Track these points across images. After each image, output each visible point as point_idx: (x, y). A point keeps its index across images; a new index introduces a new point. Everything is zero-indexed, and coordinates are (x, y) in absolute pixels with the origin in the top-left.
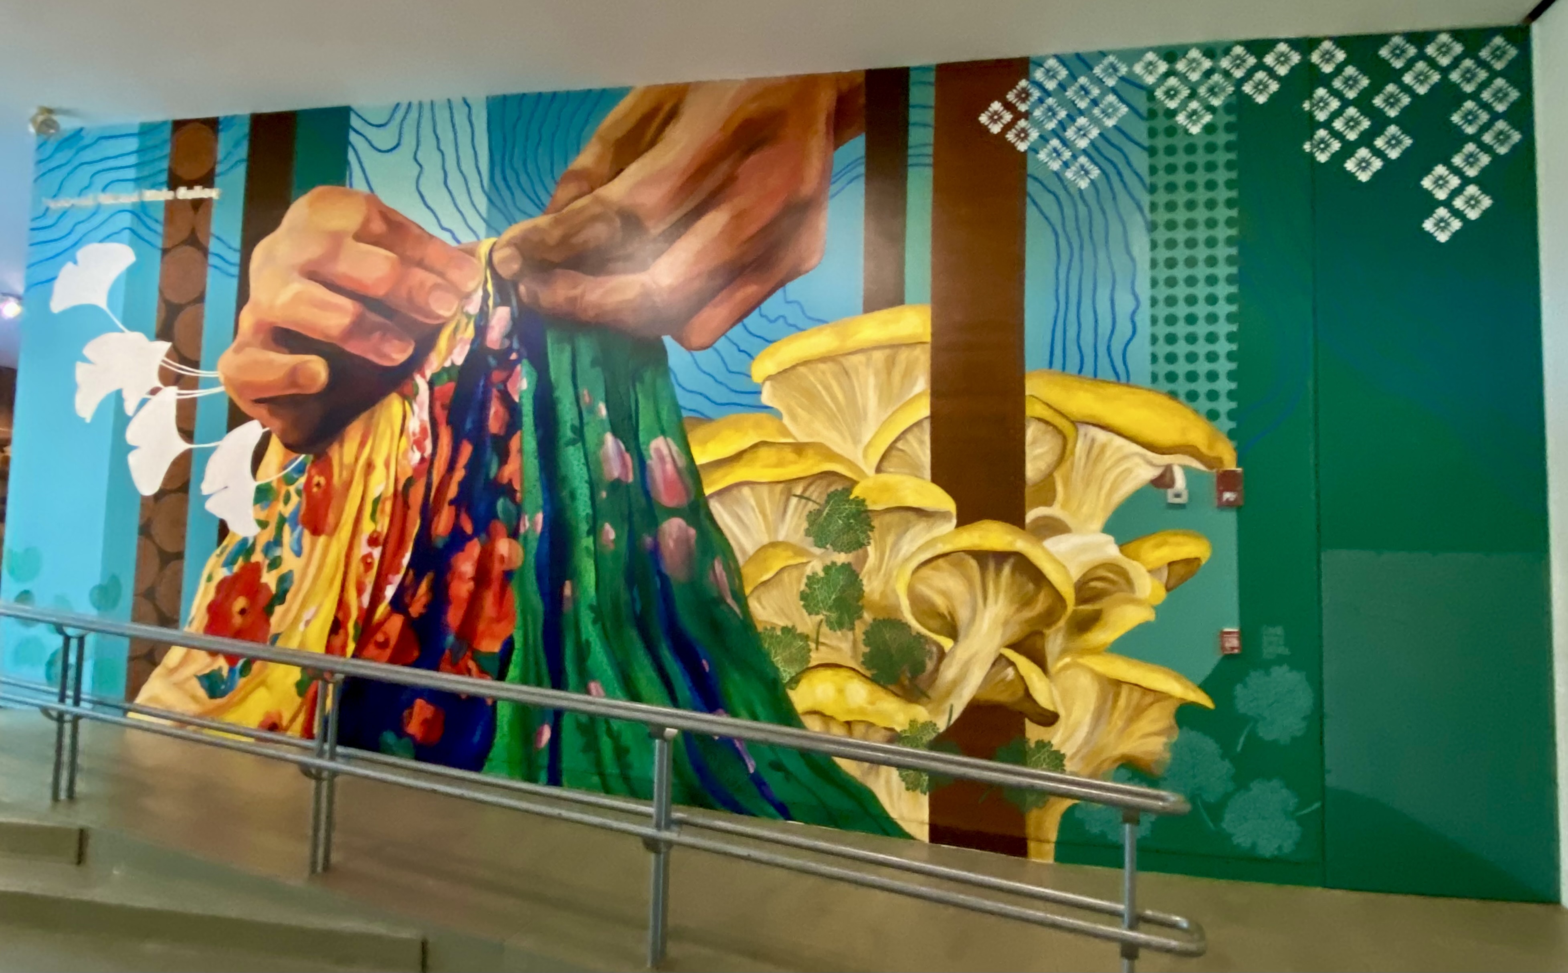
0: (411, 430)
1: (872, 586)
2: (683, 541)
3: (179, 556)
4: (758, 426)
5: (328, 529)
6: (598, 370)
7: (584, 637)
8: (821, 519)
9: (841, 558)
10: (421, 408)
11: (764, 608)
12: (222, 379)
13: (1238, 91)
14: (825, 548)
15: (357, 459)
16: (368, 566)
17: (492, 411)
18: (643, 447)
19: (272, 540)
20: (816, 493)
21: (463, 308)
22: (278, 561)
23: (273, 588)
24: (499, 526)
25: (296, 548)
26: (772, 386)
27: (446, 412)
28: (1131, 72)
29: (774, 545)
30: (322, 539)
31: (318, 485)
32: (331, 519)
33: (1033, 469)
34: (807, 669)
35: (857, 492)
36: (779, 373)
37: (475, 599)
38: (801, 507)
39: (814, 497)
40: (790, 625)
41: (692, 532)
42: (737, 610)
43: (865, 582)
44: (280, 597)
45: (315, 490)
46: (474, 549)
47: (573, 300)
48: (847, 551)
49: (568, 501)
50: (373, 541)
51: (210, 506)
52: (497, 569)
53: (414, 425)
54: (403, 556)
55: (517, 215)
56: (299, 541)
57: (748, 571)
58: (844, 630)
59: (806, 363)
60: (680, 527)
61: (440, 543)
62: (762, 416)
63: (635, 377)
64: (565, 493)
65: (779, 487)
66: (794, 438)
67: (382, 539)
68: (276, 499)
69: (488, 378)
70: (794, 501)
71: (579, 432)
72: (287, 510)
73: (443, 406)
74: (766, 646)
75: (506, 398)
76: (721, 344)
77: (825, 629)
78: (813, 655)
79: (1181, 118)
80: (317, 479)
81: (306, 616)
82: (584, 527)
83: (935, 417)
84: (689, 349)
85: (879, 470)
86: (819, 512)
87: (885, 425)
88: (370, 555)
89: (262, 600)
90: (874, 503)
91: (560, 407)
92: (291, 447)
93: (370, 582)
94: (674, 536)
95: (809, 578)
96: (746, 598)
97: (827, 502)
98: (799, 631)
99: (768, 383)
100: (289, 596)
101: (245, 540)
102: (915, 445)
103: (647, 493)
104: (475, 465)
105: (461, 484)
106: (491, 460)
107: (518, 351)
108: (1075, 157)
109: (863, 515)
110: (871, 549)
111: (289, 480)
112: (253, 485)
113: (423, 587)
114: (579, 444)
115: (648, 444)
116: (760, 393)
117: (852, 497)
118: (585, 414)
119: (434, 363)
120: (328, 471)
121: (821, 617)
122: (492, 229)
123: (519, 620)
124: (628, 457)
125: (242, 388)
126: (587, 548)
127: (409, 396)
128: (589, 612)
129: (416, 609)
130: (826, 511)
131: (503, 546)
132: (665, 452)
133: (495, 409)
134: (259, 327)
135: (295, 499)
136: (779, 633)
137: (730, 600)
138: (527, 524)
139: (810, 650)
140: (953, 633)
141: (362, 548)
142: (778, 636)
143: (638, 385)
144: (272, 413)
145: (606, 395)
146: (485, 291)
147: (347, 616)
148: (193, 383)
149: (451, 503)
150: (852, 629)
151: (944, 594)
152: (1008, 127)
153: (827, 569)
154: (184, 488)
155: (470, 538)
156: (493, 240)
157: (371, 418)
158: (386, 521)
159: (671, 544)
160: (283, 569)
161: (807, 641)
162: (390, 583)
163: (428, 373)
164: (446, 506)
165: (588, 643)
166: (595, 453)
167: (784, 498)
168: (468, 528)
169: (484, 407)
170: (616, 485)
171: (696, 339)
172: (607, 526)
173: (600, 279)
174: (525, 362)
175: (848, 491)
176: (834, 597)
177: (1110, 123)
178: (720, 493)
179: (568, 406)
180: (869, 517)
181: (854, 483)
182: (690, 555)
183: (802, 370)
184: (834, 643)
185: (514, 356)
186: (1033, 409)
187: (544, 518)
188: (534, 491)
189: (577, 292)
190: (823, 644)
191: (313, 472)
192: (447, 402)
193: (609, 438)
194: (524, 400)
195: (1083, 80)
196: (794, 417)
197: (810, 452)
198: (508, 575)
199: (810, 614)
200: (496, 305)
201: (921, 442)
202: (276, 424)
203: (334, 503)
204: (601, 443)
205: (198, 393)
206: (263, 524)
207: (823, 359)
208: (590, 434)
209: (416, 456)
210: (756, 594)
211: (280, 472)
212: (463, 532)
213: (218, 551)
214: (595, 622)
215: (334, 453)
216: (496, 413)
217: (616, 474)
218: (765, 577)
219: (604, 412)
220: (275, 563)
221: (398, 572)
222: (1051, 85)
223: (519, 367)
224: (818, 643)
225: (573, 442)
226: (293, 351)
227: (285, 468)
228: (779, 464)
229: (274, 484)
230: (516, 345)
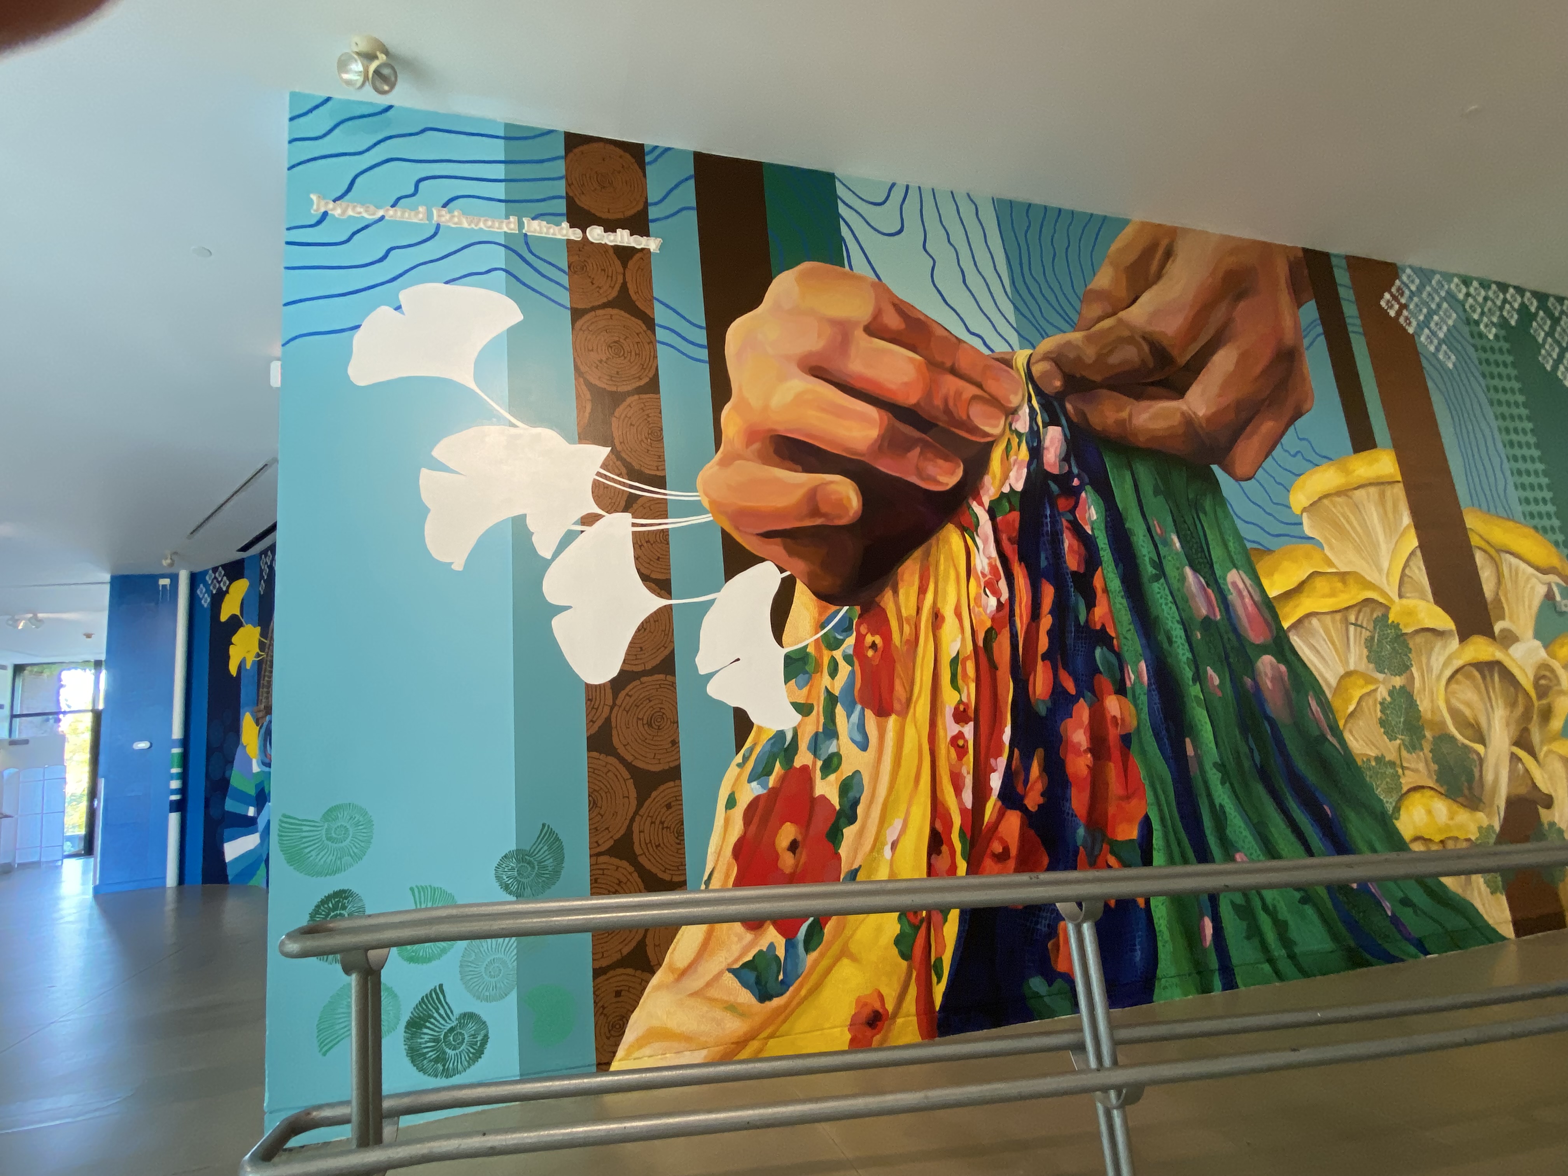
0: (979, 568)
1: (1424, 705)
2: (1277, 678)
3: (674, 774)
4: (1308, 556)
5: (897, 706)
6: (1161, 498)
7: (1217, 802)
8: (1375, 646)
9: (1398, 681)
10: (985, 542)
11: (1357, 740)
12: (706, 504)
13: (1502, 316)
14: (1384, 673)
15: (919, 610)
16: (961, 752)
17: (1066, 545)
18: (1221, 581)
19: (821, 730)
20: (1364, 619)
21: (1010, 425)
22: (835, 760)
23: (835, 801)
24: (1104, 681)
25: (858, 738)
26: (1309, 518)
27: (1016, 546)
28: (1449, 288)
29: (1348, 674)
30: (892, 721)
31: (874, 646)
32: (899, 690)
33: (1488, 589)
34: (1402, 797)
35: (1392, 617)
36: (1311, 505)
37: (1097, 774)
38: (1358, 634)
39: (1365, 625)
40: (1380, 755)
41: (1283, 668)
42: (1338, 746)
43: (1418, 703)
44: (849, 814)
45: (870, 653)
46: (1082, 711)
47: (1122, 423)
48: (1400, 674)
49: (1166, 645)
50: (960, 716)
51: (713, 690)
52: (1113, 734)
53: (981, 563)
54: (1002, 732)
55: (1049, 329)
56: (861, 727)
57: (1336, 704)
58: (1417, 751)
59: (1326, 496)
60: (1272, 665)
61: (1042, 710)
62: (1308, 546)
63: (1196, 506)
64: (1162, 637)
65: (1338, 617)
66: (1337, 568)
67: (971, 713)
68: (818, 668)
69: (1053, 506)
70: (1352, 628)
71: (1159, 565)
72: (837, 686)
73: (1009, 539)
74: (1368, 779)
75: (1077, 529)
76: (1260, 473)
77: (1404, 753)
78: (1403, 780)
79: (1482, 326)
80: (869, 639)
81: (891, 835)
82: (1188, 674)
83: (1421, 546)
84: (1237, 479)
85: (1401, 596)
86: (1372, 638)
87: (1394, 552)
88: (960, 735)
89: (820, 824)
90: (1406, 626)
91: (1134, 539)
92: (824, 596)
93: (968, 773)
94: (1270, 675)
95: (1381, 704)
96: (1341, 733)
97: (1375, 628)
98: (1387, 759)
99: (1305, 515)
100: (860, 810)
101: (780, 735)
102: (1417, 571)
103: (1235, 630)
104: (1061, 609)
105: (1049, 633)
106: (1077, 603)
107: (1078, 476)
108: (1440, 344)
109: (1402, 639)
110: (1414, 669)
111: (832, 643)
112: (780, 653)
113: (1035, 770)
114: (1162, 580)
115: (1225, 579)
116: (1301, 524)
117: (1390, 621)
118: (1160, 547)
119: (990, 490)
120: (882, 626)
121: (1398, 742)
122: (1026, 341)
123: (1149, 794)
124: (1210, 591)
125: (740, 516)
126: (1196, 697)
127: (969, 528)
128: (1214, 771)
129: (1033, 800)
130: (1376, 635)
131: (1113, 705)
132: (1241, 585)
133: (1068, 541)
134: (752, 435)
135: (844, 669)
136: (1373, 763)
137: (1329, 737)
138: (1133, 677)
139: (1399, 777)
140: (1482, 741)
141: (949, 728)
142: (1373, 767)
143: (1202, 516)
144: (791, 553)
145: (1175, 525)
146: (1032, 408)
147: (949, 825)
148: (660, 509)
149: (1045, 657)
150: (1422, 749)
151: (1468, 705)
152: (1399, 313)
153: (1391, 693)
154: (667, 666)
155: (1074, 700)
156: (1029, 352)
157: (927, 554)
158: (973, 686)
159: (1269, 684)
160: (846, 770)
161: (1395, 769)
162: (994, 771)
163: (986, 500)
164: (1040, 663)
165: (1221, 806)
166: (1179, 590)
167: (1344, 626)
168: (1071, 688)
169: (1056, 541)
170: (1207, 623)
171: (1240, 470)
172: (1210, 670)
173: (1144, 404)
174: (1088, 488)
175: (1385, 616)
176: (1402, 720)
177: (1450, 322)
178: (1294, 626)
179: (1141, 537)
180: (1405, 640)
181: (1388, 608)
182: (1287, 693)
183: (1326, 502)
184: (1413, 766)
185: (1076, 482)
186: (1475, 540)
187: (1147, 666)
188: (1129, 636)
189: (1124, 414)
190: (1408, 768)
191: (863, 629)
192: (1015, 534)
193: (1188, 571)
194: (1097, 533)
195: (1428, 289)
196: (1331, 548)
197: (1351, 581)
198: (1126, 740)
199: (1390, 740)
200: (1045, 425)
201: (1419, 568)
202: (798, 566)
203: (899, 668)
204: (1183, 578)
205: (671, 523)
206: (803, 709)
207: (1339, 493)
208: (1169, 568)
209: (993, 602)
210: (1349, 725)
211: (817, 633)
212: (1065, 692)
213: (739, 758)
214: (1223, 783)
215: (887, 600)
216: (1070, 546)
217: (1204, 612)
218: (1351, 708)
219: (1178, 545)
220: (831, 764)
221: (1000, 754)
222: (1413, 288)
223: (1083, 494)
224: (1403, 768)
225: (1156, 578)
226: (808, 469)
227: (823, 627)
228: (1333, 594)
229: (811, 650)
230: (1075, 471)
